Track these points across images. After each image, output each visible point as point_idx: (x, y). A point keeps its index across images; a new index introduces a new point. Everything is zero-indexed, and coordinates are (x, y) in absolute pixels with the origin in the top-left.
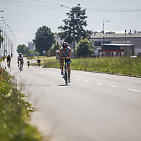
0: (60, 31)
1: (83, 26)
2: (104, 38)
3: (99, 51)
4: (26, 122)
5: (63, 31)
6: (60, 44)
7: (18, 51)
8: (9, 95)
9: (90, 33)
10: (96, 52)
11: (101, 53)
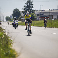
0: (23, 10)
1: (32, 8)
2: (41, 13)
3: (39, 18)
4: (10, 48)
5: (24, 10)
6: (23, 16)
7: (6, 19)
8: (3, 37)
9: (35, 11)
10: (38, 18)
11: (39, 19)
